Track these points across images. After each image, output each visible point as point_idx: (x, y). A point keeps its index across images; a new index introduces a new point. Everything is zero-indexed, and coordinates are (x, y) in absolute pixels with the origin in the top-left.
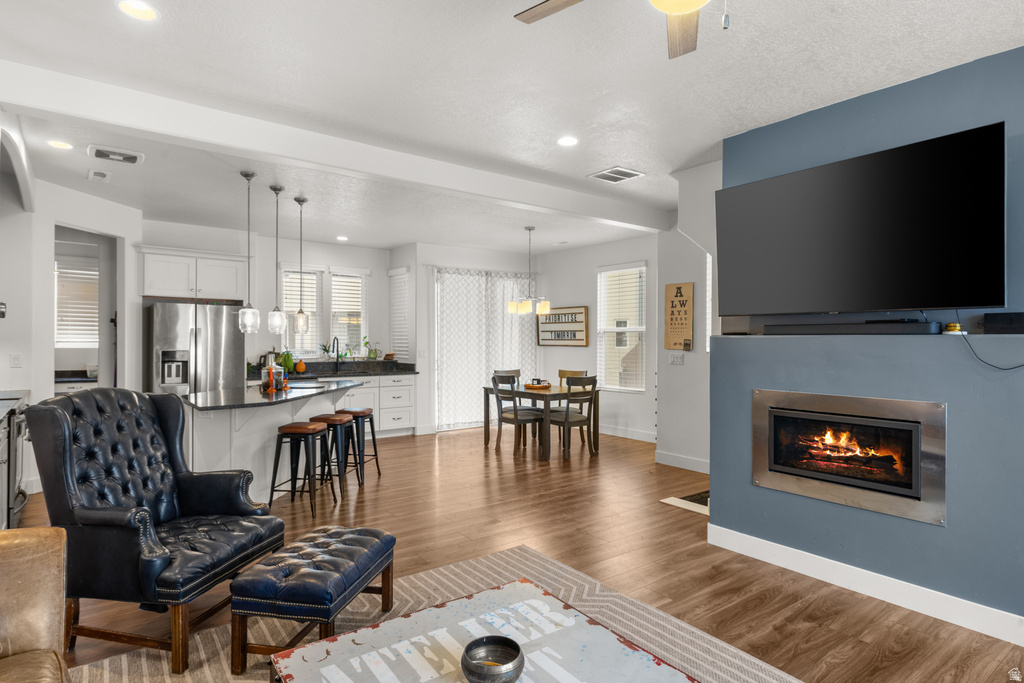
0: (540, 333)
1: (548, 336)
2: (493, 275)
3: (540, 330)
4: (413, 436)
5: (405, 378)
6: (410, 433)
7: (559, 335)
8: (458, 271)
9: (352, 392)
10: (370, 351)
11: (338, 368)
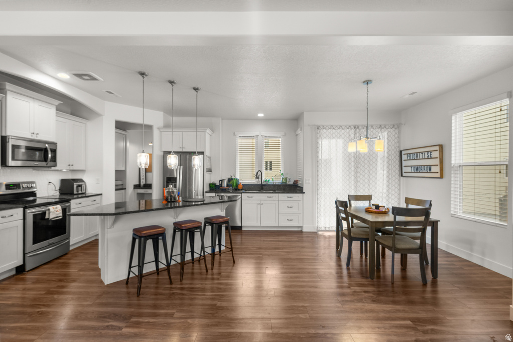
0: (403, 168)
1: (409, 169)
2: (360, 127)
3: (403, 165)
4: (301, 232)
5: (296, 196)
6: (299, 230)
7: (418, 169)
8: (332, 127)
9: (262, 202)
10: (282, 178)
11: (262, 188)
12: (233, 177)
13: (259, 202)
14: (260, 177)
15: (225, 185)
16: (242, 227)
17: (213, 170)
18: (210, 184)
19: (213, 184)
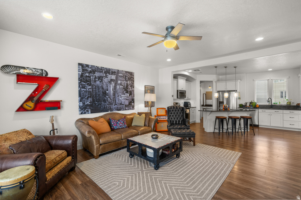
5: (296, 111)
6: (300, 131)
9: (271, 114)
10: (287, 102)
11: (272, 107)
12: (253, 101)
13: (269, 114)
14: (270, 101)
15: (248, 105)
16: (258, 125)
17: (241, 98)
18: (240, 105)
19: (241, 105)
